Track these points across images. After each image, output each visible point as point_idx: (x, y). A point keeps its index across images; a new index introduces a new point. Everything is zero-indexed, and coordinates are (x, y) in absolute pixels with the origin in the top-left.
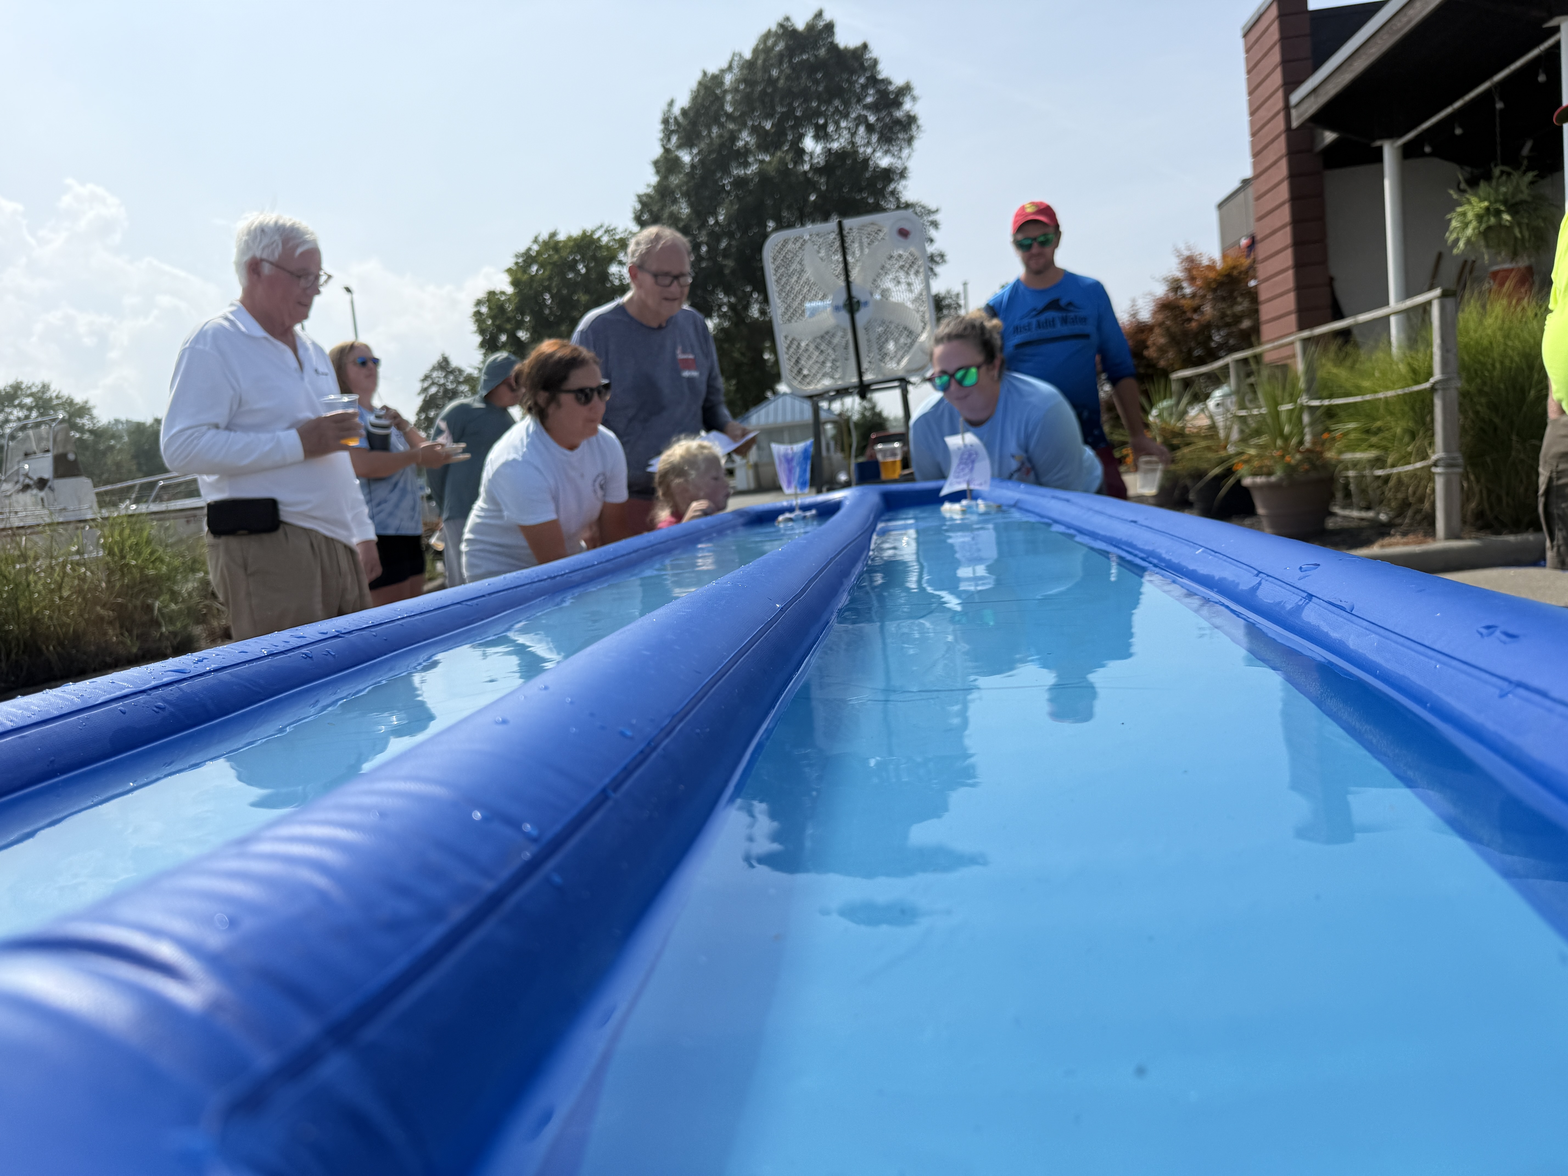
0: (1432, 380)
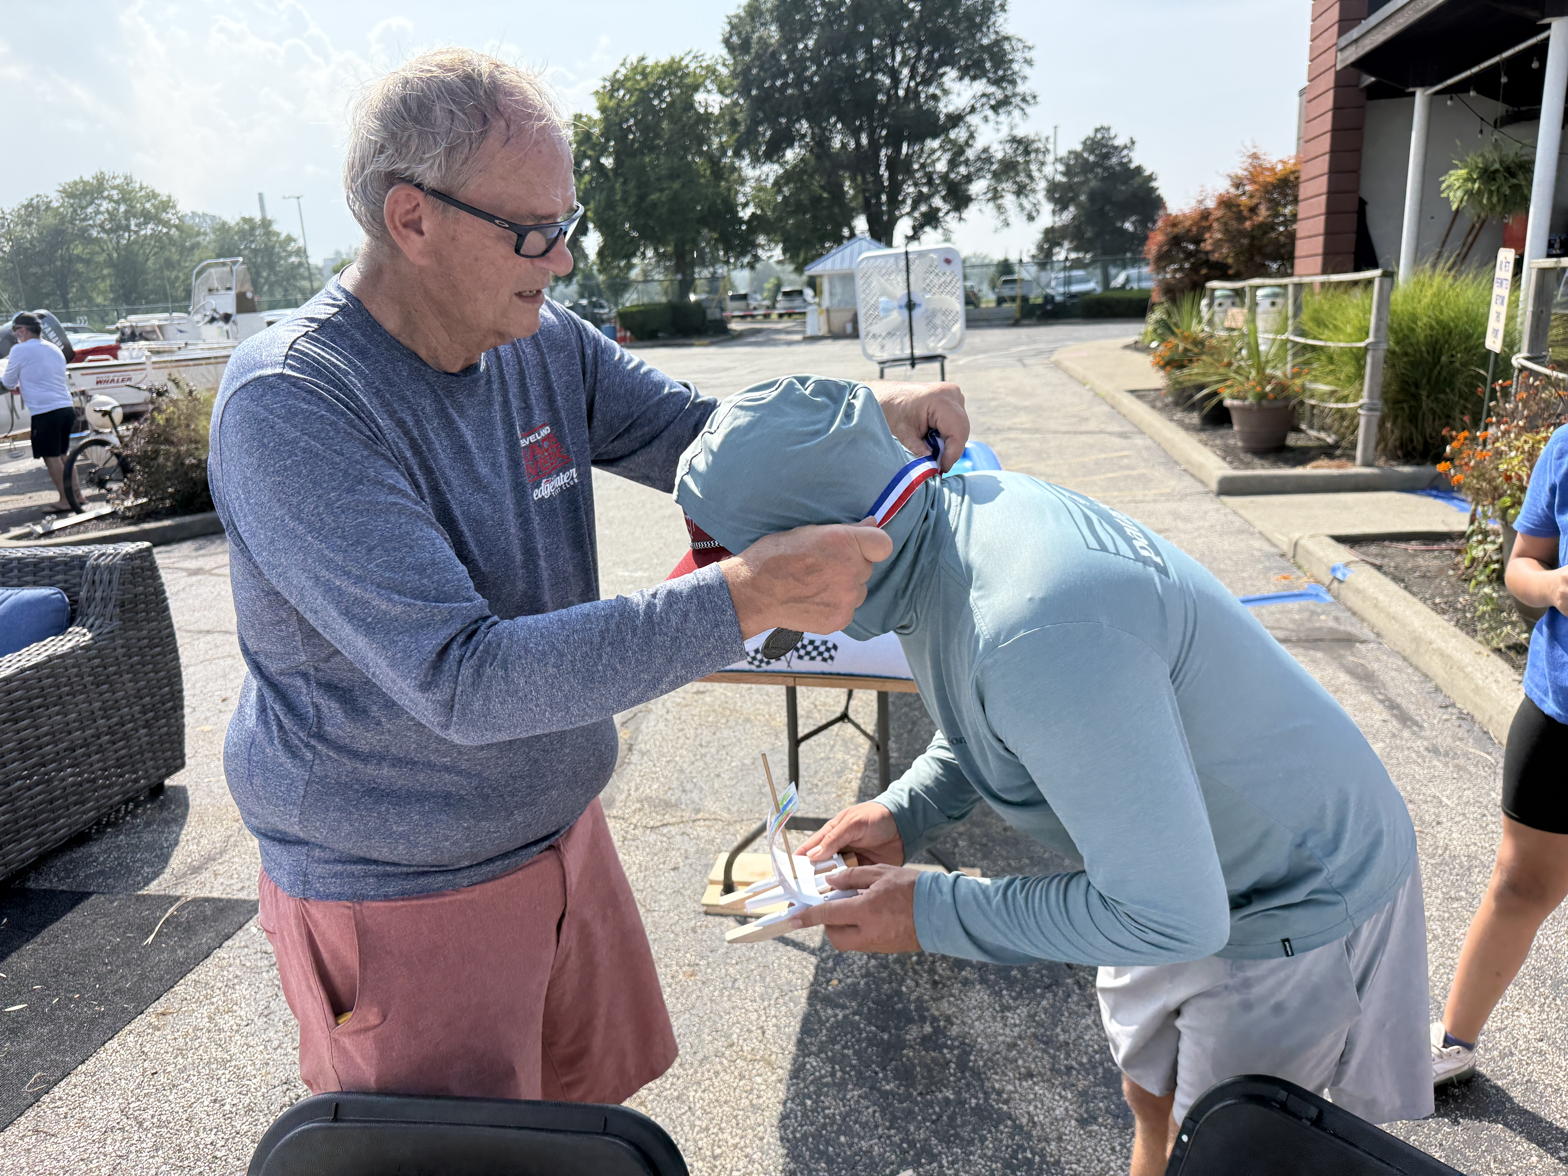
0: (1368, 341)
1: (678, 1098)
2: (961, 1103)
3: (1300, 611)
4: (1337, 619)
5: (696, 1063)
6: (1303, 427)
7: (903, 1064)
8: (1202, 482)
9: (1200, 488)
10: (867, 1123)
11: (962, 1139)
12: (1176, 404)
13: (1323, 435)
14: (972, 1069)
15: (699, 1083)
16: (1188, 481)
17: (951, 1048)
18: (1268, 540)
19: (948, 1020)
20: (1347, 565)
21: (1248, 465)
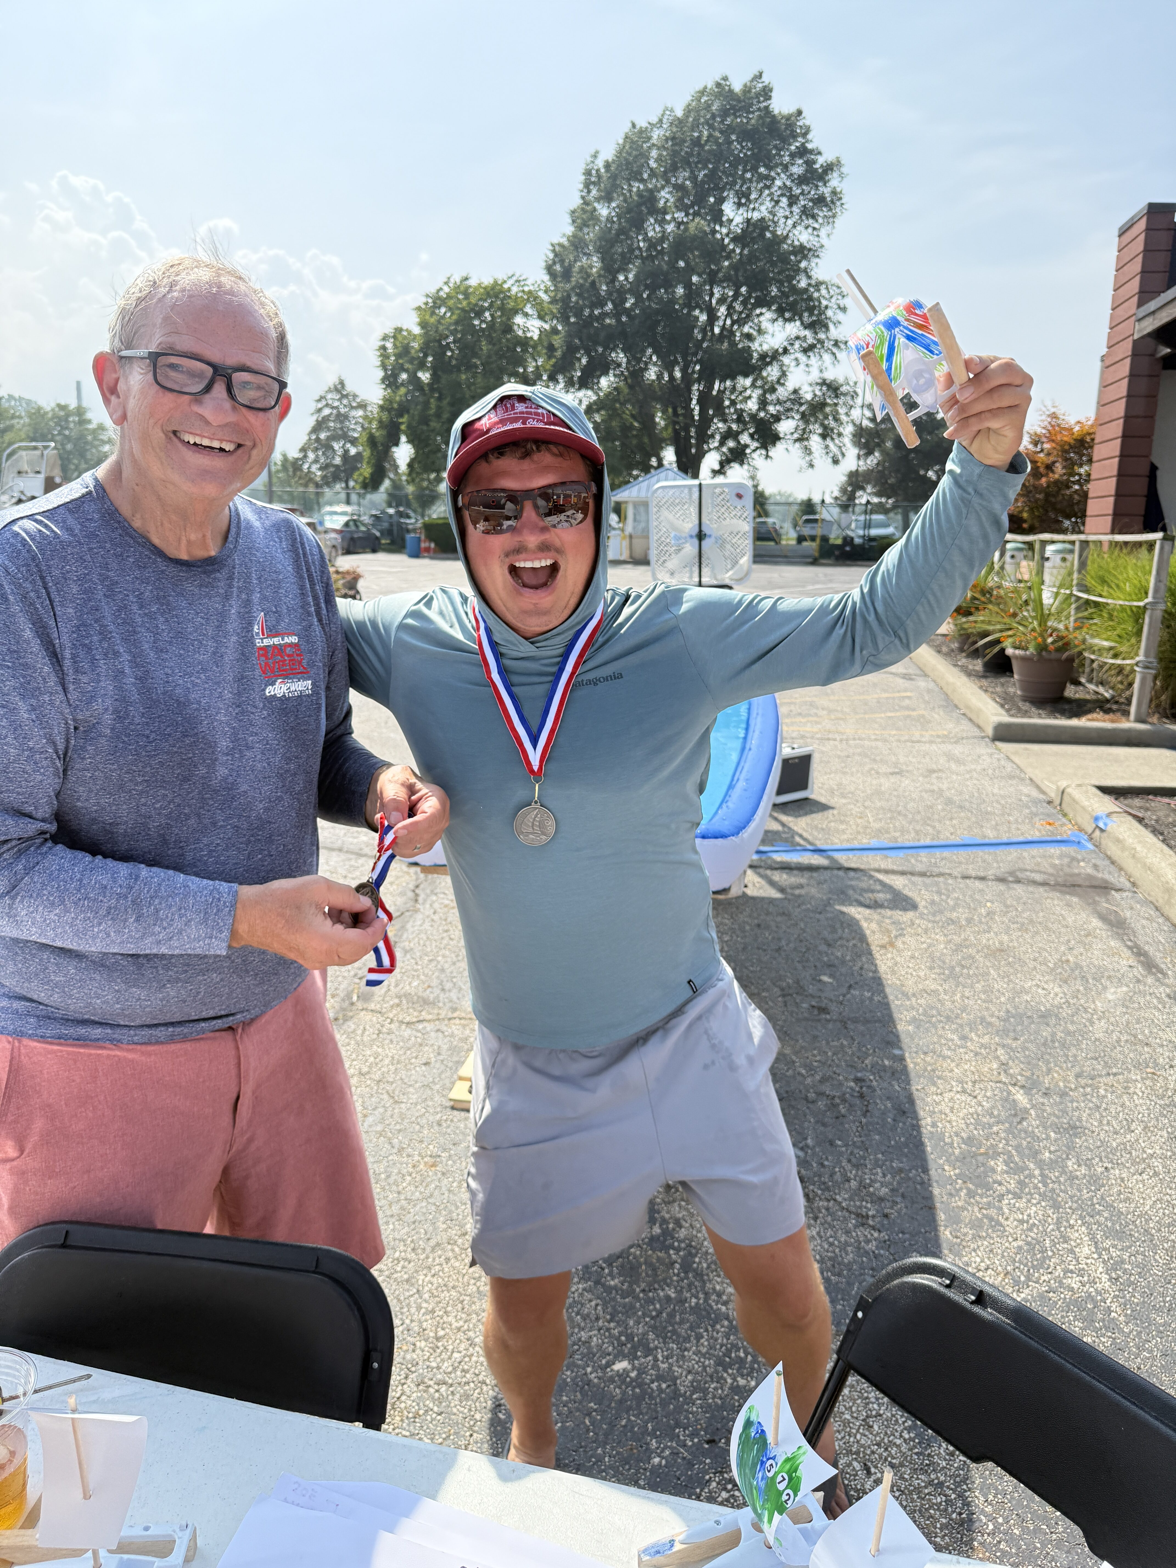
0: (1146, 601)
1: (407, 1281)
2: (682, 1301)
3: (1061, 857)
4: (1095, 867)
5: (428, 1249)
6: (1083, 680)
7: (629, 1262)
8: (979, 727)
9: (977, 732)
10: (588, 1315)
11: (679, 1336)
12: (961, 650)
13: (1101, 689)
14: (695, 1270)
15: (430, 1268)
16: (965, 725)
17: (678, 1250)
18: (1038, 787)
19: (678, 1223)
20: (1109, 815)
21: (1025, 714)
